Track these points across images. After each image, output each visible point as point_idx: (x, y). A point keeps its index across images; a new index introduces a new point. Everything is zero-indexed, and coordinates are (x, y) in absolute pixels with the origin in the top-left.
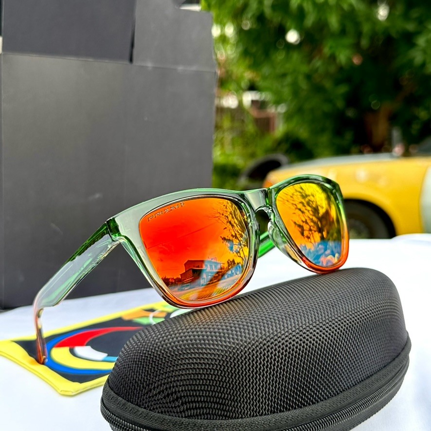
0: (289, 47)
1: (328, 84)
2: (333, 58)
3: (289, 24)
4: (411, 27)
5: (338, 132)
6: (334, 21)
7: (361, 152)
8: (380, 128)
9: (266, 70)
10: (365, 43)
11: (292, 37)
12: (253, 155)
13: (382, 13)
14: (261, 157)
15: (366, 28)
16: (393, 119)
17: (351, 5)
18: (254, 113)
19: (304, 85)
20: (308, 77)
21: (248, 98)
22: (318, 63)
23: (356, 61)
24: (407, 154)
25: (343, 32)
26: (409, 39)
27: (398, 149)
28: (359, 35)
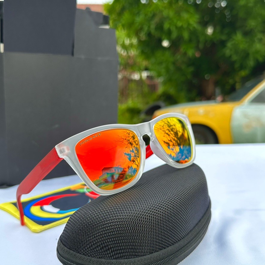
0: (164, 48)
1: (183, 67)
2: (185, 54)
3: (163, 37)
4: (224, 38)
5: (189, 90)
6: (186, 35)
7: (201, 100)
8: (210, 88)
9: (153, 60)
10: (201, 46)
11: (165, 44)
12: (147, 103)
13: (210, 31)
14: (151, 104)
15: (202, 39)
16: (217, 84)
17: (194, 28)
18: (148, 82)
19: (172, 68)
20: (174, 63)
21: (145, 74)
22: (178, 57)
23: (198, 55)
24: (224, 101)
25: (190, 41)
26: (223, 43)
27: (219, 98)
28: (198, 42)
